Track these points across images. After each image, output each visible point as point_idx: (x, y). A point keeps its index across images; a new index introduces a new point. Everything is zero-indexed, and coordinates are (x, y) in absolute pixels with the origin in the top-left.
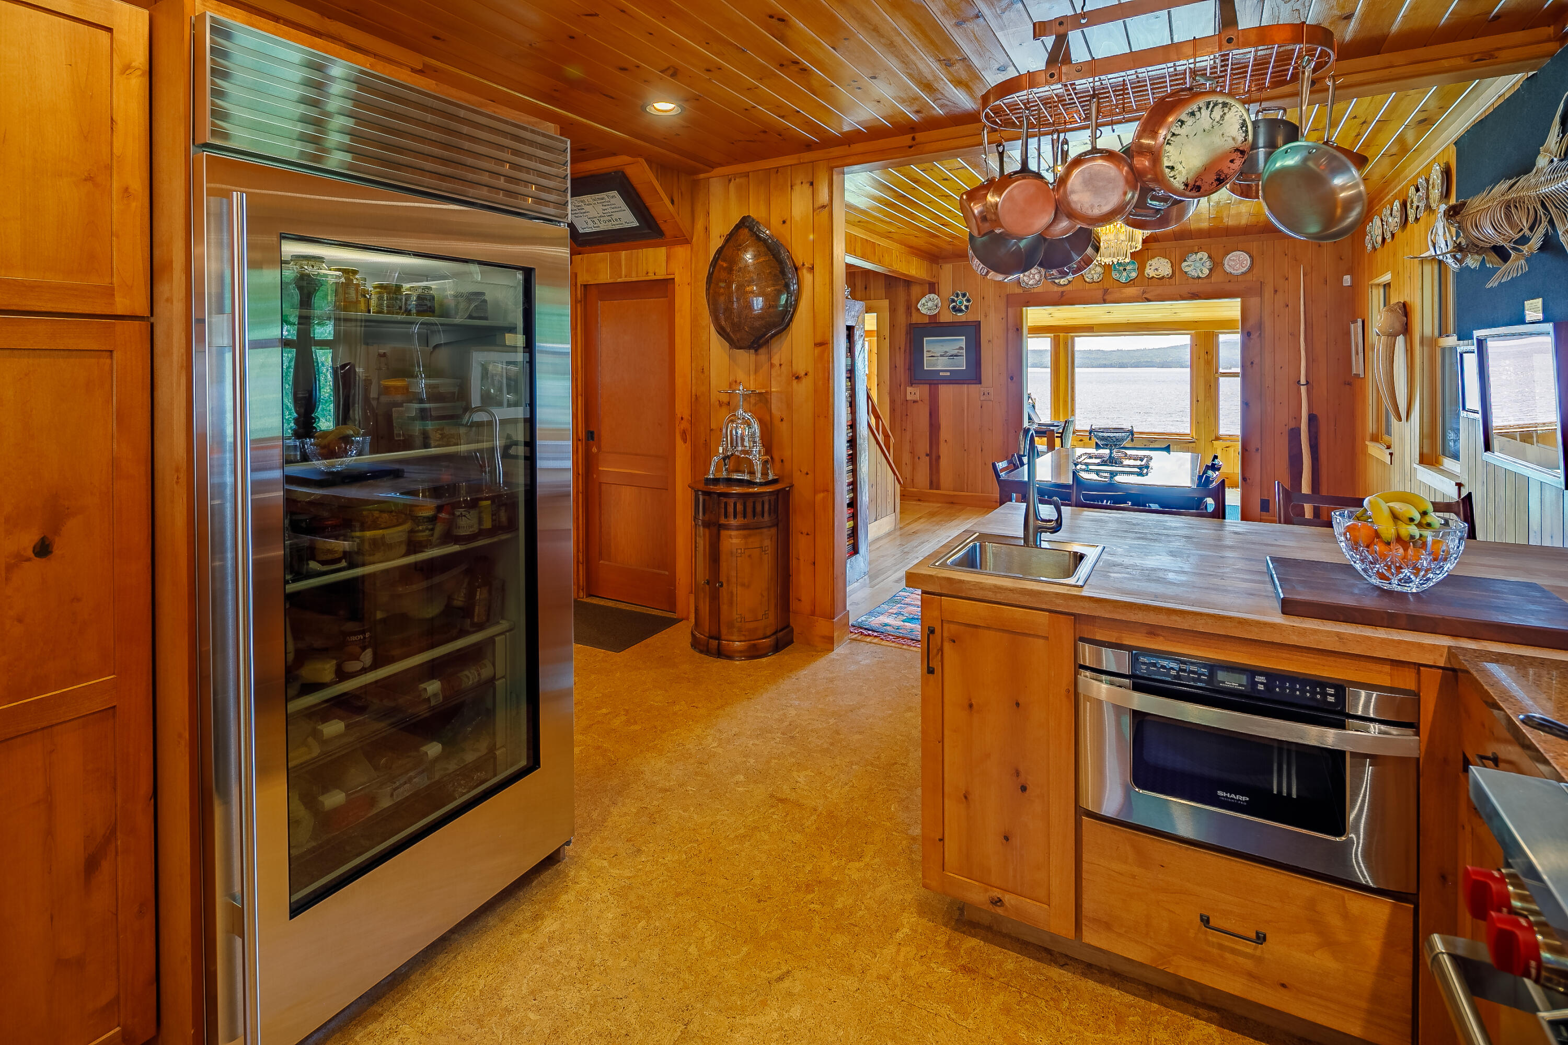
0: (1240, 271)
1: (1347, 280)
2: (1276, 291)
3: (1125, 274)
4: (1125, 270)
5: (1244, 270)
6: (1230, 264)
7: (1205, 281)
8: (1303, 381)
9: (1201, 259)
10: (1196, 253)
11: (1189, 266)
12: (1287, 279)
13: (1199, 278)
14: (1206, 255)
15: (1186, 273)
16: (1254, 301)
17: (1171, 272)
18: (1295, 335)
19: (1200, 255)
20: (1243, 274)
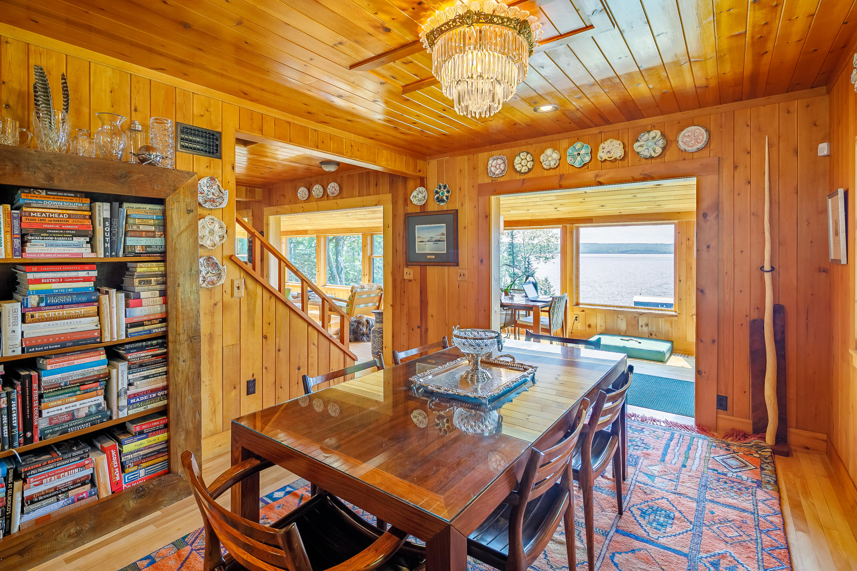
0: (694, 148)
1: (823, 149)
2: (736, 167)
3: (579, 158)
4: (579, 154)
5: (699, 146)
6: (685, 140)
7: (658, 160)
8: (767, 267)
9: (654, 138)
10: (649, 132)
11: (641, 146)
12: (749, 153)
13: (652, 158)
14: (659, 133)
15: (638, 153)
16: (710, 179)
17: (623, 154)
18: (758, 216)
19: (653, 134)
20: (699, 150)
